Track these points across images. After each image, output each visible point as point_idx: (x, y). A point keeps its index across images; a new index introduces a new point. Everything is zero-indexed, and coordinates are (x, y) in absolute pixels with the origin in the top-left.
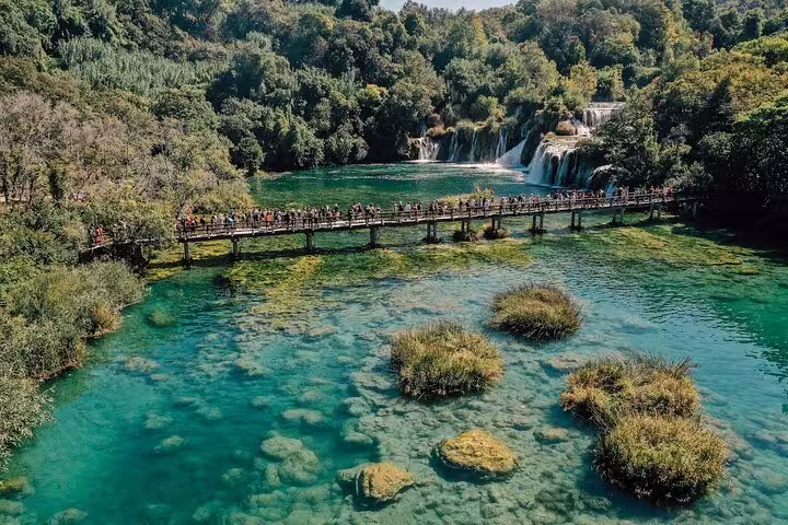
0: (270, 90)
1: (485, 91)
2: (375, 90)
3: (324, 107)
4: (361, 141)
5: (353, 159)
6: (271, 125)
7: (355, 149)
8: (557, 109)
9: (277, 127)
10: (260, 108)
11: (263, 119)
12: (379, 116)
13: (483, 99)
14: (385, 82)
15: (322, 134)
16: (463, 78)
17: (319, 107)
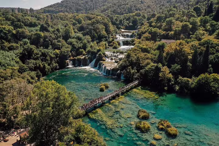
0: (35, 56)
1: (80, 48)
2: (58, 51)
3: (48, 58)
4: (57, 65)
5: (56, 69)
6: (38, 65)
7: (56, 67)
8: (101, 55)
9: (40, 65)
10: (34, 61)
11: (36, 64)
12: (59, 57)
13: (81, 50)
14: (59, 49)
15: (49, 65)
16: (75, 45)
17: (47, 58)
